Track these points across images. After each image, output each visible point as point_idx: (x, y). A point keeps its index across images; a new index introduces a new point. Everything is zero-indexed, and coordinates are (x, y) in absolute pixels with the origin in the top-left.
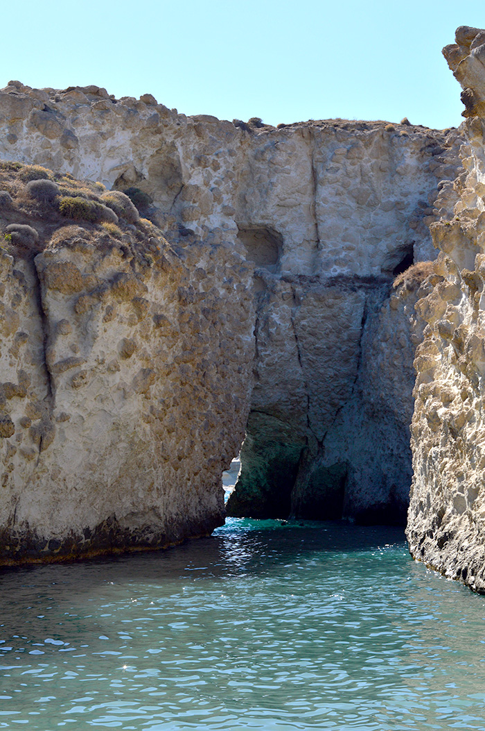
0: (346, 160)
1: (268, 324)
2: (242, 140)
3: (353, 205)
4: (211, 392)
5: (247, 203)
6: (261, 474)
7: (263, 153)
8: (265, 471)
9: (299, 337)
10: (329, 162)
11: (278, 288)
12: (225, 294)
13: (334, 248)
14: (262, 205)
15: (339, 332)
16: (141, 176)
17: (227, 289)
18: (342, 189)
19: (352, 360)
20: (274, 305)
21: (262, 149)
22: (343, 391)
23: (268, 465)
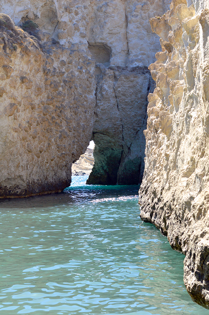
0: (141, 11)
1: (102, 90)
2: (91, 2)
3: (145, 33)
4: (65, 121)
5: (94, 32)
6: (103, 163)
7: (101, 7)
8: (106, 162)
9: (117, 96)
10: (133, 12)
11: (107, 72)
12: (78, 75)
13: (136, 54)
14: (101, 33)
15: (136, 94)
16: (36, 17)
17: (80, 72)
18: (139, 25)
19: (143, 108)
20: (105, 81)
21: (101, 6)
22: (139, 123)
23: (106, 159)
